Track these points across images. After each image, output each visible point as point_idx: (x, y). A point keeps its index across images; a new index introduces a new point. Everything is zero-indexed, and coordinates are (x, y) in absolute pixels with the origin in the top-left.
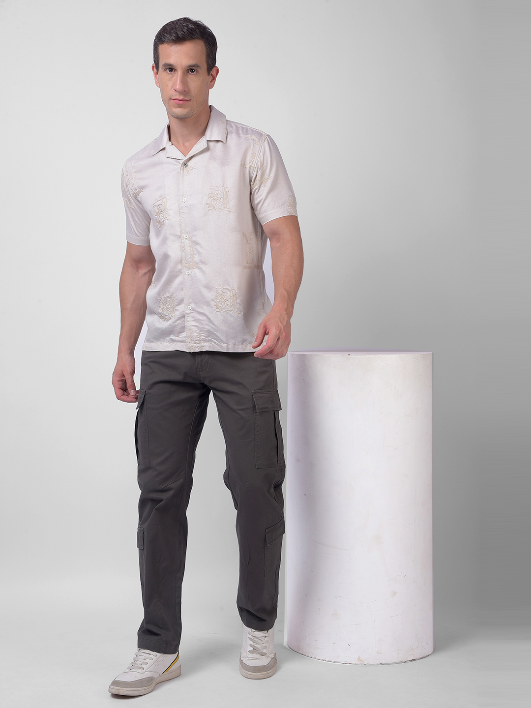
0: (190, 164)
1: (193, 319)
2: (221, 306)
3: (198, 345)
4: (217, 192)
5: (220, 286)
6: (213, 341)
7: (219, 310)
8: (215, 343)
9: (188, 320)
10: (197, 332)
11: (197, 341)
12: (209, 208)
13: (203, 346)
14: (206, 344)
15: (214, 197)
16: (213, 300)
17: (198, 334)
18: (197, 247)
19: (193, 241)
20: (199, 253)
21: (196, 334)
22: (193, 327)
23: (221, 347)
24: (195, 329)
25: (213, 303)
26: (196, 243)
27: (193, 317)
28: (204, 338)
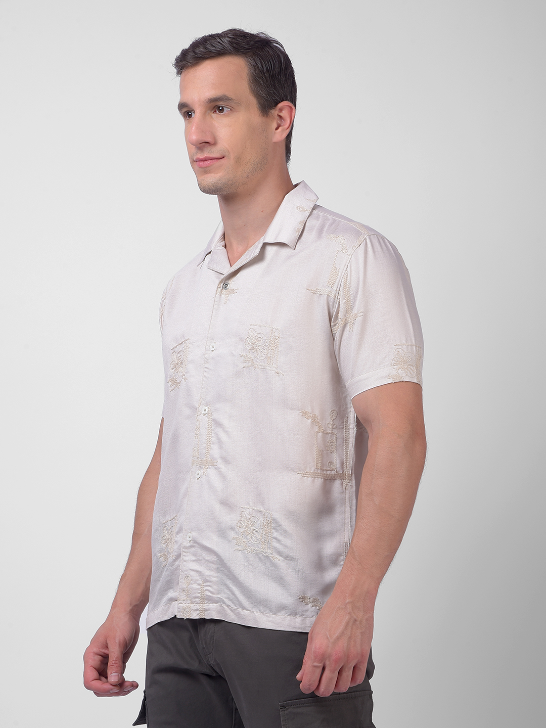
0: (232, 283)
1: (194, 558)
2: (245, 540)
3: (198, 606)
4: (259, 336)
5: (249, 504)
6: (224, 603)
7: (240, 548)
8: (228, 606)
9: (185, 558)
10: (198, 582)
11: (197, 599)
12: (246, 365)
13: (206, 610)
14: (213, 606)
15: (254, 344)
16: (232, 529)
17: (198, 587)
18: (219, 430)
19: (214, 420)
20: (220, 442)
21: (195, 586)
22: (192, 573)
23: (238, 615)
24: (195, 576)
25: (232, 534)
26: (218, 424)
27: (194, 555)
28: (210, 595)
